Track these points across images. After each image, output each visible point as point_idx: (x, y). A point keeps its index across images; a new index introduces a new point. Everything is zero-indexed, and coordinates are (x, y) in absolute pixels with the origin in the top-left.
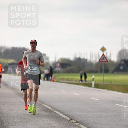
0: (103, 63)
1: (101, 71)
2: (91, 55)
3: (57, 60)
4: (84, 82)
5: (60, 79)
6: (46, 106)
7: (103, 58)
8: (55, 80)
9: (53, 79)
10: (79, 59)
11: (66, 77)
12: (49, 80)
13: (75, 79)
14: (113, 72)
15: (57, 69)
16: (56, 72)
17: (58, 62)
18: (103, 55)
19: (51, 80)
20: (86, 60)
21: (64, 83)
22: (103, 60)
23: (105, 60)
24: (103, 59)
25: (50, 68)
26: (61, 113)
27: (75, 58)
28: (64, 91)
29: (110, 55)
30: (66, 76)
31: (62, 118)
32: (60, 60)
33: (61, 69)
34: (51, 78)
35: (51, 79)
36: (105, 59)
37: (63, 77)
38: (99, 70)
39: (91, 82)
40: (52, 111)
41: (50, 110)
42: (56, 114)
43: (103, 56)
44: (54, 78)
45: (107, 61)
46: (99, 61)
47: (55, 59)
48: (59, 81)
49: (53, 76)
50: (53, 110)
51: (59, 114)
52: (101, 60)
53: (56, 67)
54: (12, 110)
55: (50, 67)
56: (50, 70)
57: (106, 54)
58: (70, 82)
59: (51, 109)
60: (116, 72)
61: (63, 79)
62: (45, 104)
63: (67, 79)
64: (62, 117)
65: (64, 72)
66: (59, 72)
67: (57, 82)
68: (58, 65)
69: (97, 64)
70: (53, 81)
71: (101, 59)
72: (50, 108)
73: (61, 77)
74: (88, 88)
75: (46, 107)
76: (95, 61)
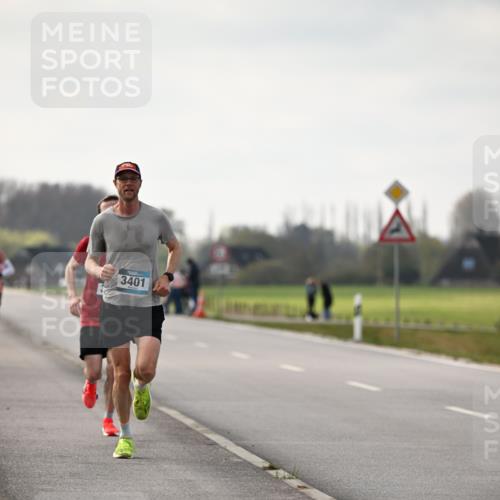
0: (396, 247)
1: (388, 278)
2: (348, 216)
3: (216, 236)
5: (228, 309)
6: (173, 413)
7: (394, 226)
8: (209, 313)
9: (199, 308)
10: (303, 231)
11: (251, 301)
12: (186, 311)
13: (287, 307)
14: (435, 282)
15: (215, 270)
16: (212, 282)
17: (221, 242)
18: (397, 213)
19: (192, 313)
20: (330, 234)
21: (243, 322)
22: (396, 235)
23: (404, 234)
24: (397, 230)
25: (187, 267)
27: (287, 225)
28: (243, 356)
29: (425, 212)
30: (252, 298)
31: (236, 460)
32: (227, 235)
33: (231, 271)
34: (191, 303)
35: (194, 310)
36: (403, 228)
37: (242, 300)
38: (379, 273)
39: (348, 318)
40: (198, 433)
41: (188, 428)
43: (397, 219)
44: (204, 303)
45: (412, 239)
46: (382, 238)
47: (210, 229)
48: (226, 315)
49: (201, 298)
50: (200, 429)
51: (223, 445)
52: (387, 236)
53: (211, 260)
55: (190, 262)
56: (187, 275)
57: (409, 210)
58: (266, 320)
59: (194, 428)
60: (445, 282)
61: (238, 308)
62: (170, 407)
63: (256, 309)
64: (235, 455)
65: (245, 282)
66: (223, 282)
67: (218, 318)
68: (222, 253)
69: (373, 251)
70: (202, 316)
71: (388, 231)
72: (189, 422)
73: (234, 300)
74: (335, 342)
75: (172, 419)
76: (366, 237)
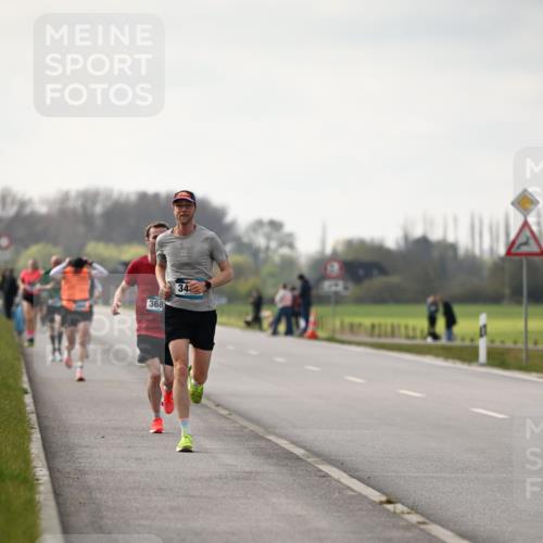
4: (443, 341)
19: (302, 333)
26: (345, 475)
34: (303, 324)
35: (305, 330)
39: (473, 340)
42: (326, 476)
54: (137, 459)
55: (302, 278)
74: (459, 365)
